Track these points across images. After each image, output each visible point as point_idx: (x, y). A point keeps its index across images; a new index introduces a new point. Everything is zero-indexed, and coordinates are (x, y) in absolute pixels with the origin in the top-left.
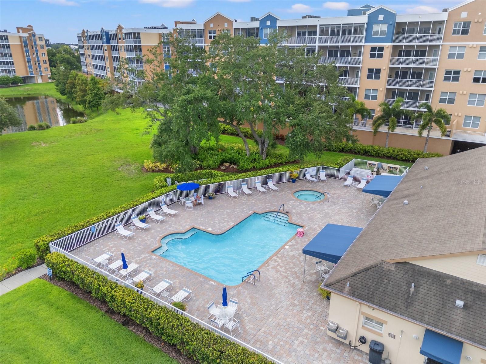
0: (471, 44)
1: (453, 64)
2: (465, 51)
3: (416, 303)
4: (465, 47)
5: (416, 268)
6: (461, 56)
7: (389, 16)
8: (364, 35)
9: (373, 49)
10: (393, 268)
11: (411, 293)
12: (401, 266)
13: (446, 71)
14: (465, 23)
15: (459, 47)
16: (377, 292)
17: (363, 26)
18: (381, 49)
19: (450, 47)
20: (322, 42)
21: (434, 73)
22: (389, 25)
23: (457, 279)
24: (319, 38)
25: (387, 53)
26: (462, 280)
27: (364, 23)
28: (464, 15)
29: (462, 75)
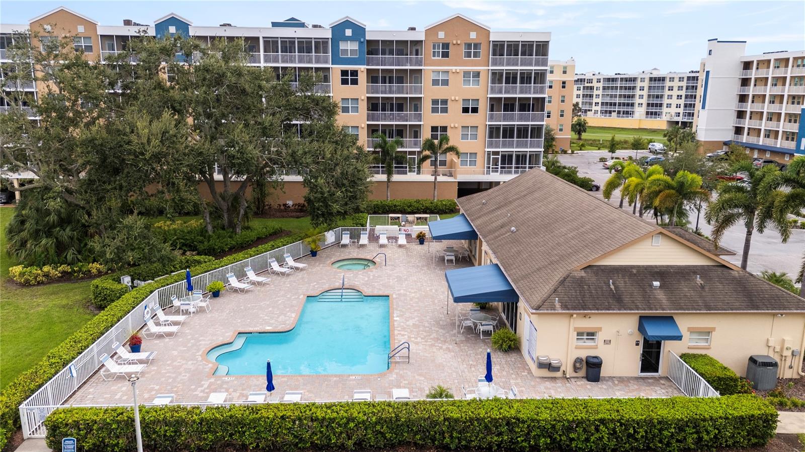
0: (454, 68)
1: (440, 92)
2: (451, 78)
3: (624, 297)
4: (448, 72)
5: (603, 268)
6: (446, 83)
7: (359, 31)
8: (330, 54)
9: (344, 73)
10: (583, 274)
11: (613, 289)
12: (588, 270)
13: (432, 101)
14: (443, 44)
15: (442, 72)
16: (586, 299)
17: (327, 42)
18: (355, 73)
19: (433, 72)
20: (270, 62)
21: (419, 103)
22: (361, 43)
23: (639, 267)
24: (265, 56)
25: (362, 78)
26: (643, 266)
27: (328, 39)
28: (441, 35)
29: (450, 105)
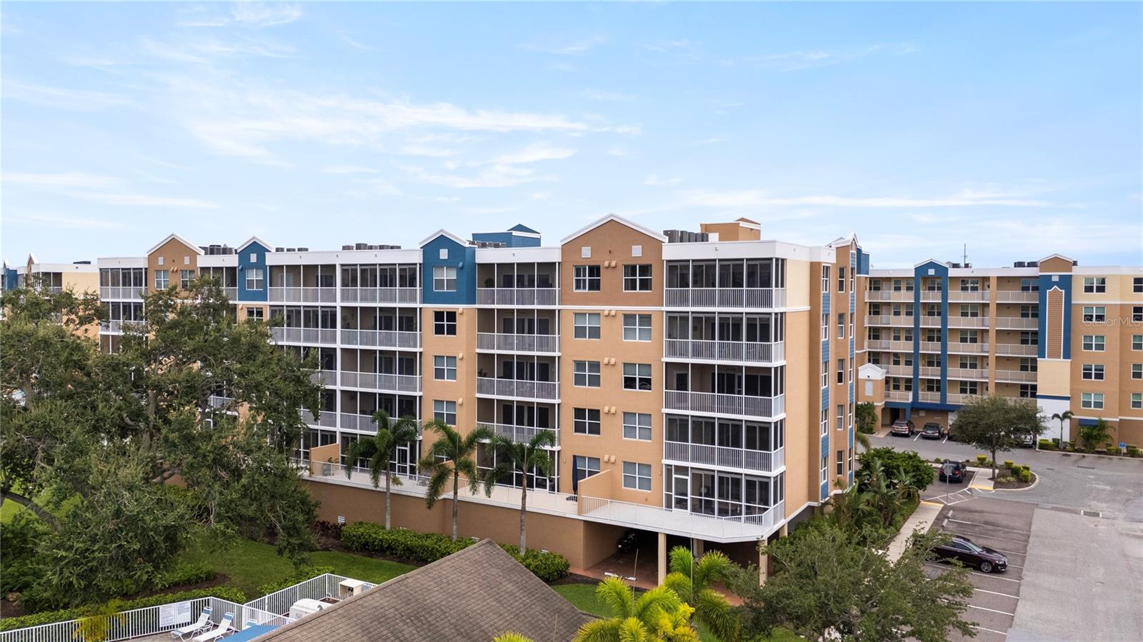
0: (607, 308)
1: (587, 349)
2: (603, 325)
4: (599, 314)
6: (595, 333)
7: (456, 251)
8: (418, 288)
9: (439, 315)
13: (575, 364)
14: (591, 268)
15: (589, 314)
17: (414, 270)
18: (452, 316)
19: (575, 314)
20: (347, 300)
22: (460, 270)
24: (342, 291)
25: (464, 324)
27: (416, 264)
28: (586, 252)
29: (604, 373)
